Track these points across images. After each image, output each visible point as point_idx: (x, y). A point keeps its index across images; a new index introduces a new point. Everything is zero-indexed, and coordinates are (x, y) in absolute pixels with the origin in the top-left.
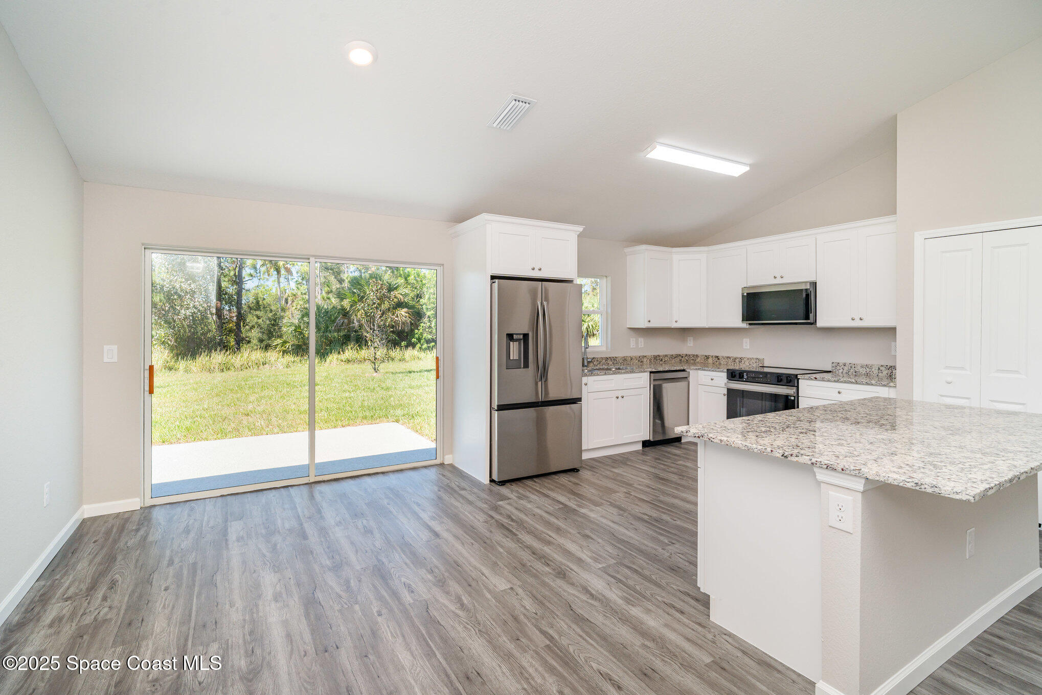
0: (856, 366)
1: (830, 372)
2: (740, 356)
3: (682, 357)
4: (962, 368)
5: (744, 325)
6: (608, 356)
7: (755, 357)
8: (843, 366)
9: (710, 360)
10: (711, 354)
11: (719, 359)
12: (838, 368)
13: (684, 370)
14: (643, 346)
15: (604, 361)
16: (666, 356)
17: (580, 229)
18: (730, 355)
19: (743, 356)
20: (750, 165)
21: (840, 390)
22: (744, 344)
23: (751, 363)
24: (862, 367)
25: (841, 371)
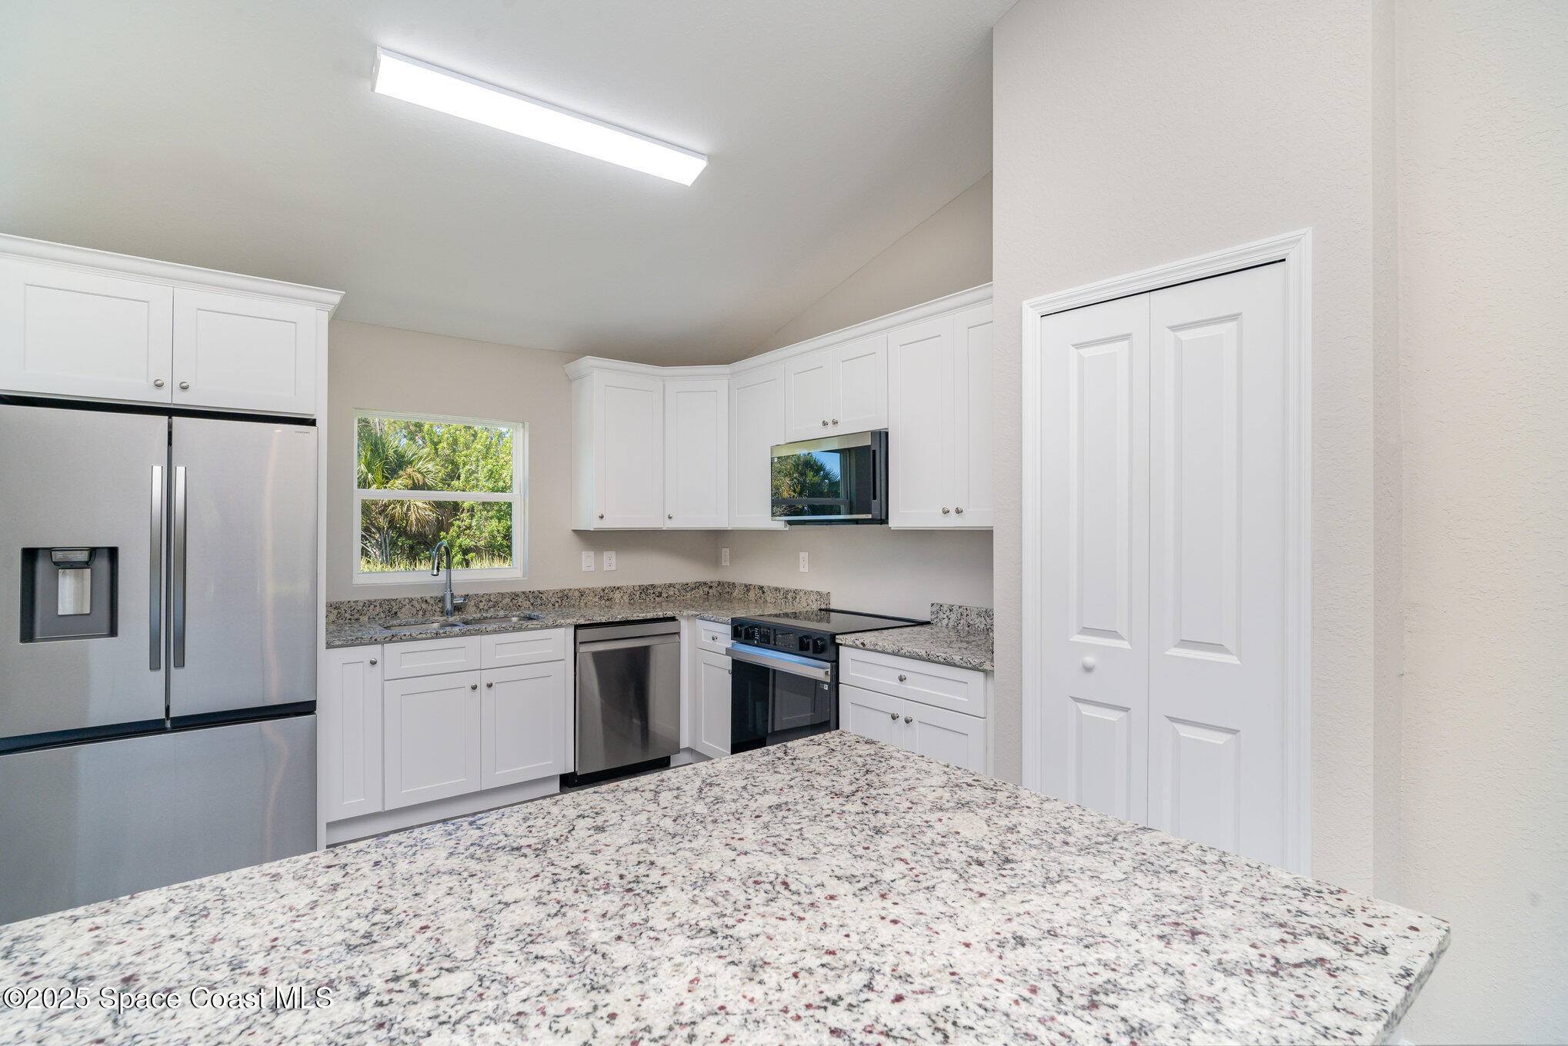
0: (969, 612)
1: (928, 623)
2: (793, 587)
3: (711, 587)
4: (1114, 634)
5: (779, 524)
6: (518, 589)
7: (815, 590)
8: (948, 613)
9: (752, 594)
10: (754, 583)
11: (764, 592)
12: (941, 615)
13: (673, 619)
14: (614, 568)
15: (507, 600)
16: (671, 585)
17: (334, 297)
18: (780, 585)
19: (799, 588)
20: (710, 158)
21: (904, 674)
22: (801, 566)
23: (809, 601)
24: (979, 615)
25: (945, 622)
